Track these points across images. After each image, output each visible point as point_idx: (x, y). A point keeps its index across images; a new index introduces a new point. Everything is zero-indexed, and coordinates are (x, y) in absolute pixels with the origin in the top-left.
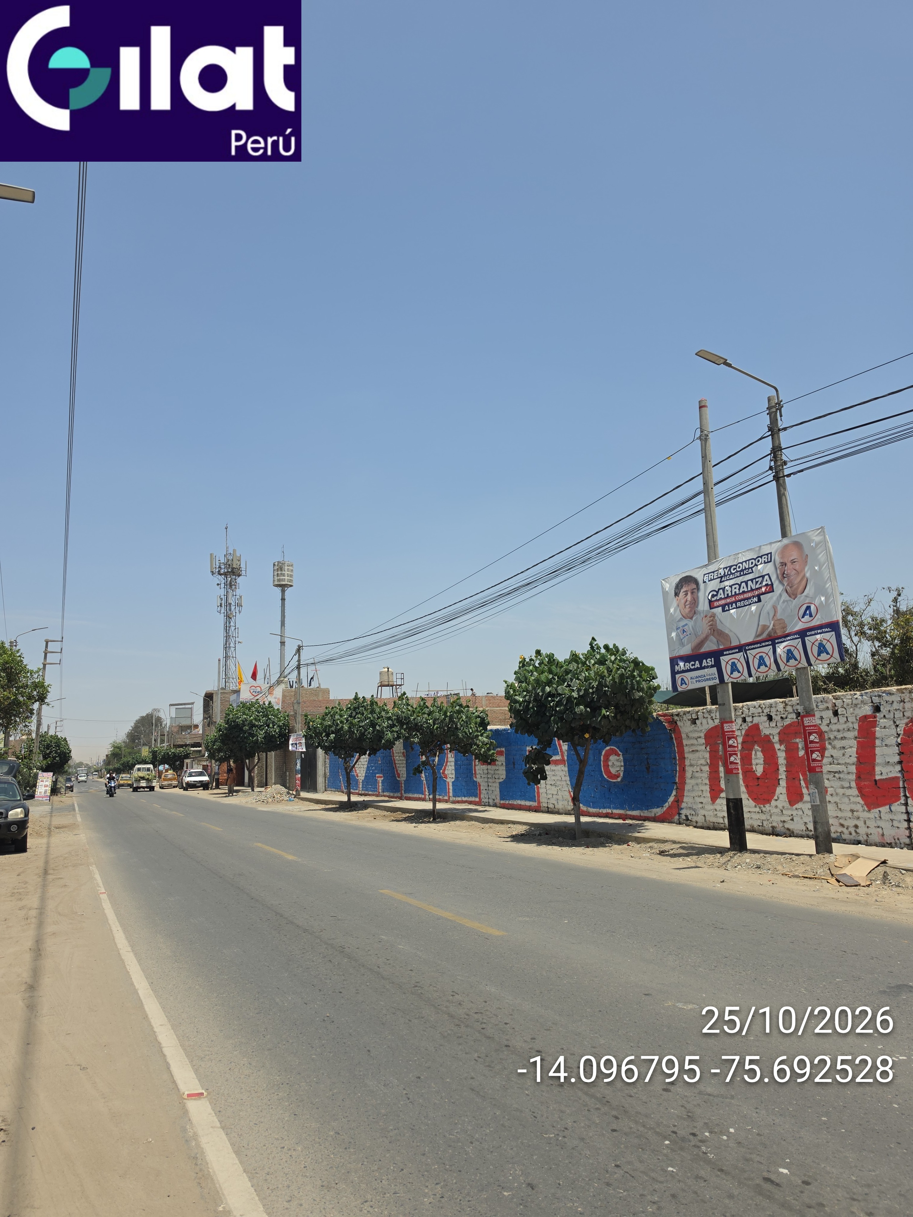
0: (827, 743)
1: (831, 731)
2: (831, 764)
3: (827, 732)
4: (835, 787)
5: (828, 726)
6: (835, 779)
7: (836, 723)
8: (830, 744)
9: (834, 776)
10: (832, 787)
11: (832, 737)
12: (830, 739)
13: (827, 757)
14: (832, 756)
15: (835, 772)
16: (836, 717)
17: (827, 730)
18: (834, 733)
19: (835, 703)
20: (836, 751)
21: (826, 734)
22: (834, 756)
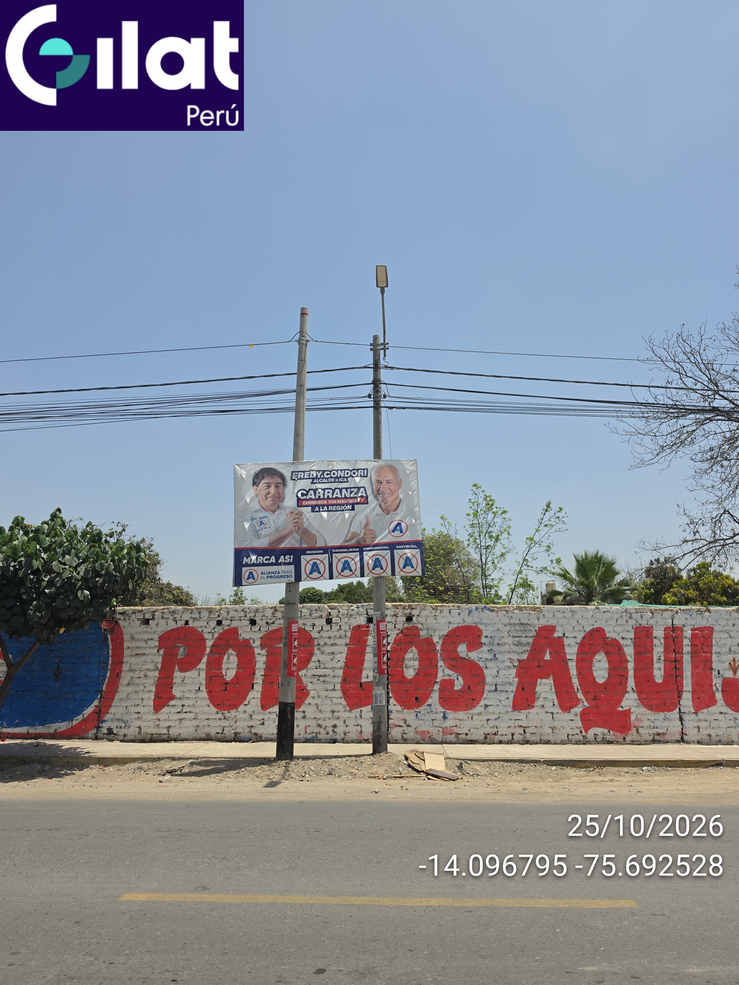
0: (316, 648)
1: (322, 637)
2: (317, 668)
3: (316, 638)
4: (318, 689)
5: (319, 633)
6: (320, 682)
7: (328, 631)
8: (319, 649)
9: (318, 680)
10: (314, 690)
11: (322, 643)
12: (319, 644)
13: (313, 662)
14: (319, 661)
15: (320, 676)
16: (329, 625)
17: (317, 637)
18: (324, 639)
19: (330, 613)
20: (324, 656)
21: (315, 640)
22: (321, 660)
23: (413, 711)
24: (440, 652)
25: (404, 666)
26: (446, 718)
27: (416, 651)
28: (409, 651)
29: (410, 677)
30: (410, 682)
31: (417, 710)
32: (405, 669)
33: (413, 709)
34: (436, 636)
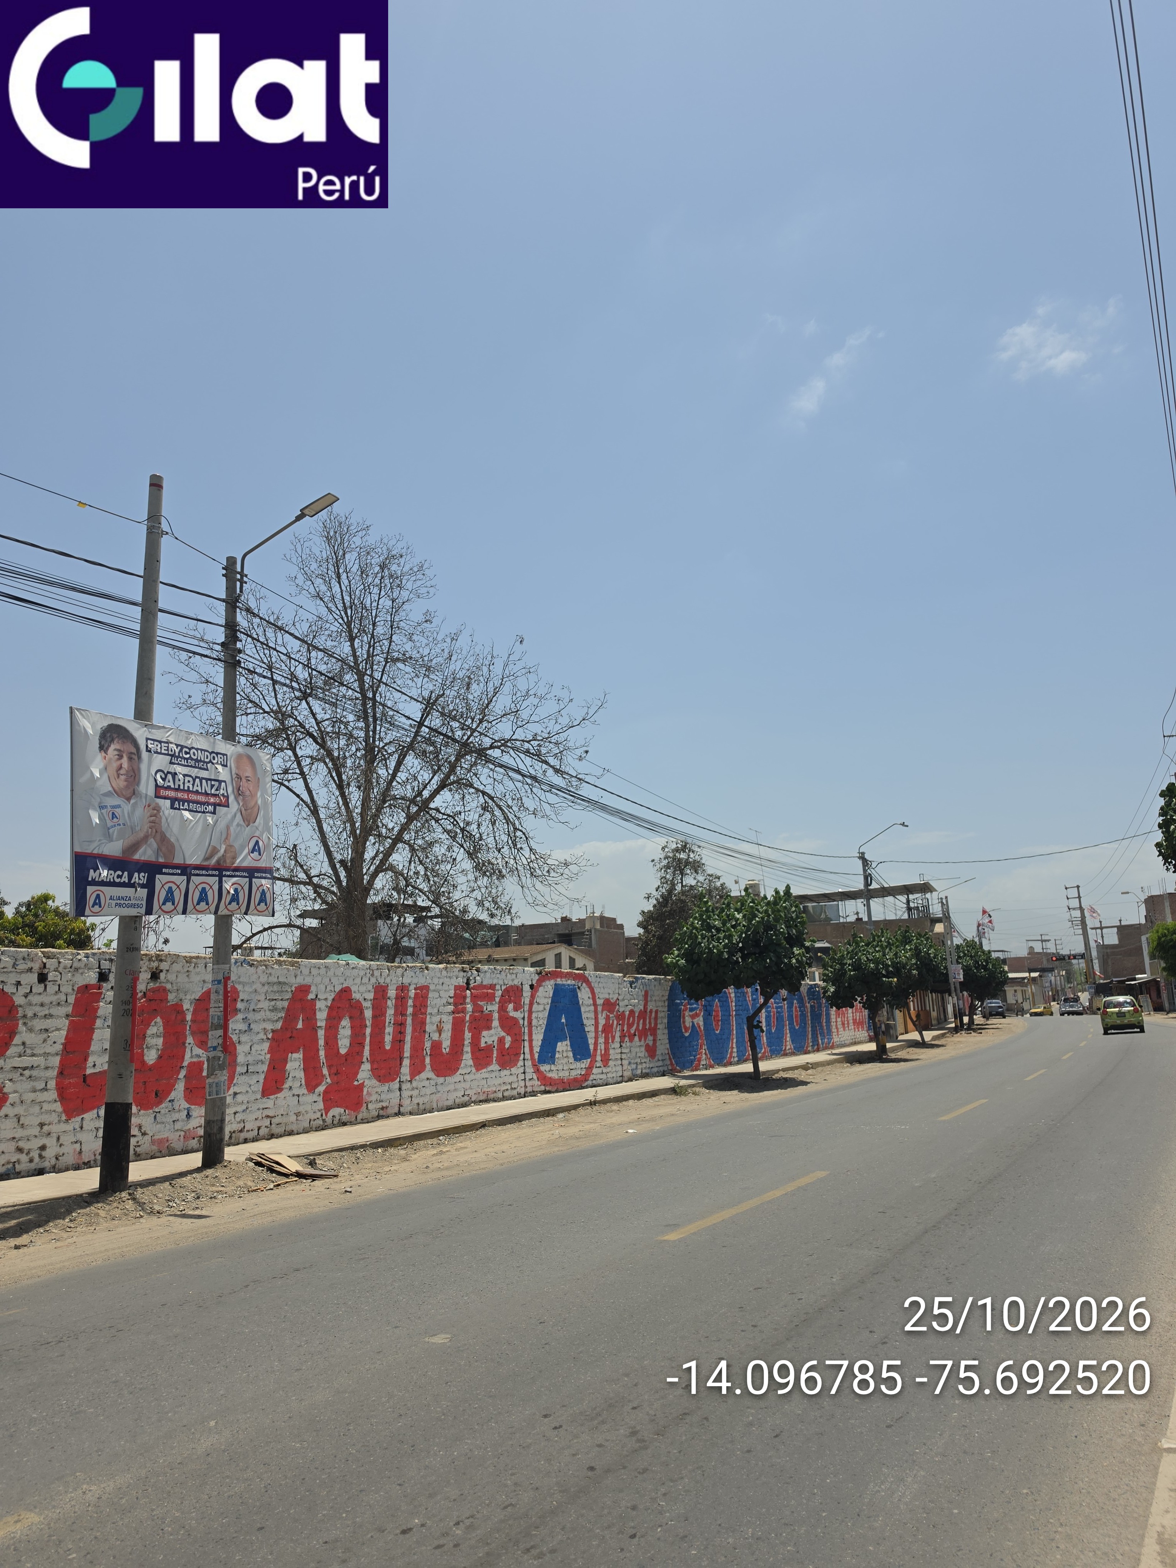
23: (151, 1111)
24: (189, 1023)
25: (145, 1046)
26: (190, 1116)
27: (161, 1023)
28: (153, 1023)
29: (151, 1063)
30: (150, 1069)
31: (157, 1110)
32: (145, 1050)
33: (151, 1108)
34: (187, 1001)
